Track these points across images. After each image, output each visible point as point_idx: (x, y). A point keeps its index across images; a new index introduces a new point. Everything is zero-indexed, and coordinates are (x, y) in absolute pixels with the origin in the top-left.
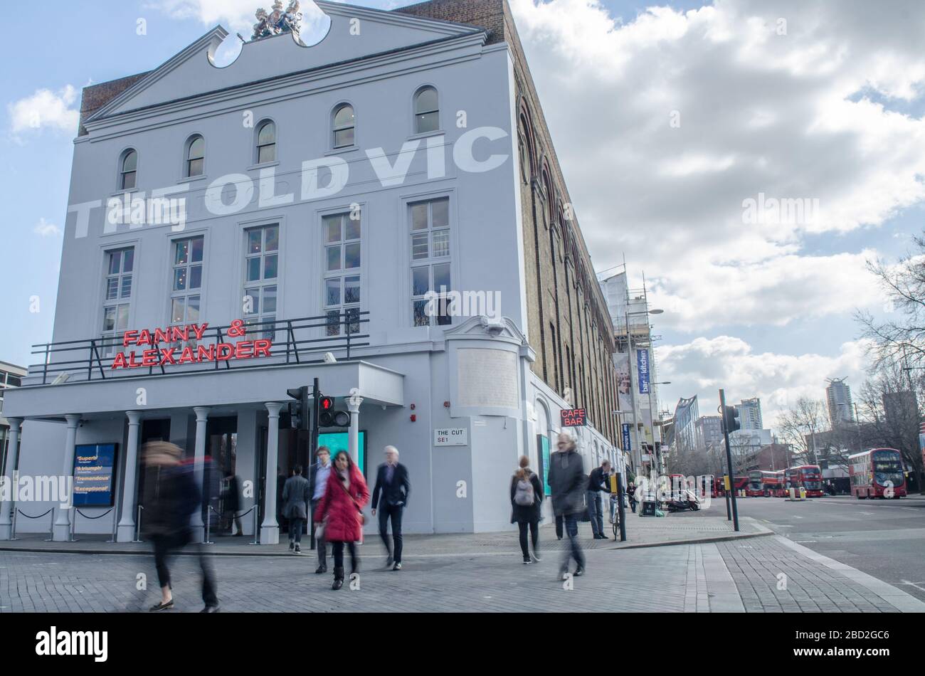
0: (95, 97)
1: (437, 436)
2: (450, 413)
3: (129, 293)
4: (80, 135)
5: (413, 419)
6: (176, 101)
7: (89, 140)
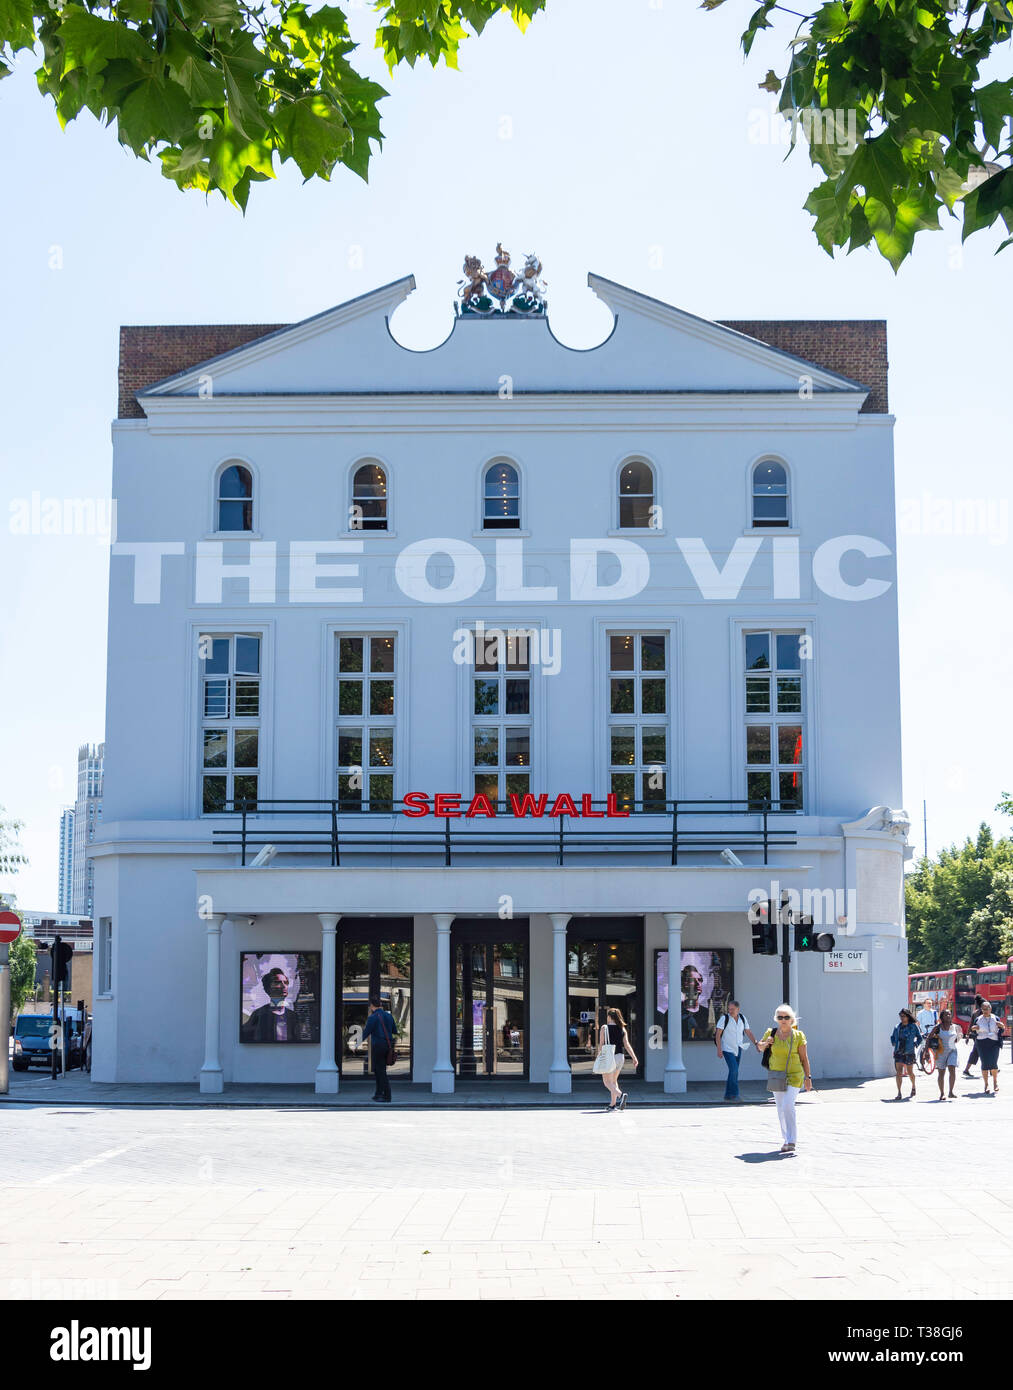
0: (149, 348)
1: (828, 960)
3: (256, 709)
4: (122, 414)
6: (333, 394)
7: (149, 429)
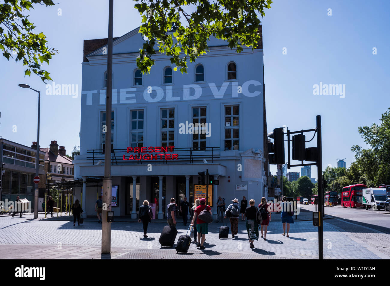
0: (90, 45)
1: (237, 187)
2: (241, 180)
3: (113, 129)
4: (84, 61)
5: (229, 181)
6: (129, 53)
7: (89, 64)
